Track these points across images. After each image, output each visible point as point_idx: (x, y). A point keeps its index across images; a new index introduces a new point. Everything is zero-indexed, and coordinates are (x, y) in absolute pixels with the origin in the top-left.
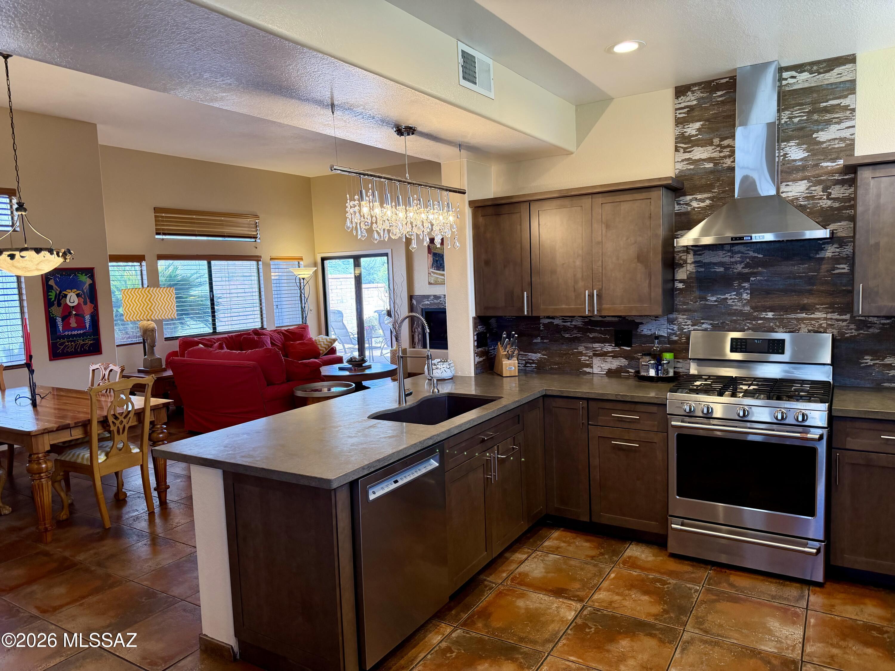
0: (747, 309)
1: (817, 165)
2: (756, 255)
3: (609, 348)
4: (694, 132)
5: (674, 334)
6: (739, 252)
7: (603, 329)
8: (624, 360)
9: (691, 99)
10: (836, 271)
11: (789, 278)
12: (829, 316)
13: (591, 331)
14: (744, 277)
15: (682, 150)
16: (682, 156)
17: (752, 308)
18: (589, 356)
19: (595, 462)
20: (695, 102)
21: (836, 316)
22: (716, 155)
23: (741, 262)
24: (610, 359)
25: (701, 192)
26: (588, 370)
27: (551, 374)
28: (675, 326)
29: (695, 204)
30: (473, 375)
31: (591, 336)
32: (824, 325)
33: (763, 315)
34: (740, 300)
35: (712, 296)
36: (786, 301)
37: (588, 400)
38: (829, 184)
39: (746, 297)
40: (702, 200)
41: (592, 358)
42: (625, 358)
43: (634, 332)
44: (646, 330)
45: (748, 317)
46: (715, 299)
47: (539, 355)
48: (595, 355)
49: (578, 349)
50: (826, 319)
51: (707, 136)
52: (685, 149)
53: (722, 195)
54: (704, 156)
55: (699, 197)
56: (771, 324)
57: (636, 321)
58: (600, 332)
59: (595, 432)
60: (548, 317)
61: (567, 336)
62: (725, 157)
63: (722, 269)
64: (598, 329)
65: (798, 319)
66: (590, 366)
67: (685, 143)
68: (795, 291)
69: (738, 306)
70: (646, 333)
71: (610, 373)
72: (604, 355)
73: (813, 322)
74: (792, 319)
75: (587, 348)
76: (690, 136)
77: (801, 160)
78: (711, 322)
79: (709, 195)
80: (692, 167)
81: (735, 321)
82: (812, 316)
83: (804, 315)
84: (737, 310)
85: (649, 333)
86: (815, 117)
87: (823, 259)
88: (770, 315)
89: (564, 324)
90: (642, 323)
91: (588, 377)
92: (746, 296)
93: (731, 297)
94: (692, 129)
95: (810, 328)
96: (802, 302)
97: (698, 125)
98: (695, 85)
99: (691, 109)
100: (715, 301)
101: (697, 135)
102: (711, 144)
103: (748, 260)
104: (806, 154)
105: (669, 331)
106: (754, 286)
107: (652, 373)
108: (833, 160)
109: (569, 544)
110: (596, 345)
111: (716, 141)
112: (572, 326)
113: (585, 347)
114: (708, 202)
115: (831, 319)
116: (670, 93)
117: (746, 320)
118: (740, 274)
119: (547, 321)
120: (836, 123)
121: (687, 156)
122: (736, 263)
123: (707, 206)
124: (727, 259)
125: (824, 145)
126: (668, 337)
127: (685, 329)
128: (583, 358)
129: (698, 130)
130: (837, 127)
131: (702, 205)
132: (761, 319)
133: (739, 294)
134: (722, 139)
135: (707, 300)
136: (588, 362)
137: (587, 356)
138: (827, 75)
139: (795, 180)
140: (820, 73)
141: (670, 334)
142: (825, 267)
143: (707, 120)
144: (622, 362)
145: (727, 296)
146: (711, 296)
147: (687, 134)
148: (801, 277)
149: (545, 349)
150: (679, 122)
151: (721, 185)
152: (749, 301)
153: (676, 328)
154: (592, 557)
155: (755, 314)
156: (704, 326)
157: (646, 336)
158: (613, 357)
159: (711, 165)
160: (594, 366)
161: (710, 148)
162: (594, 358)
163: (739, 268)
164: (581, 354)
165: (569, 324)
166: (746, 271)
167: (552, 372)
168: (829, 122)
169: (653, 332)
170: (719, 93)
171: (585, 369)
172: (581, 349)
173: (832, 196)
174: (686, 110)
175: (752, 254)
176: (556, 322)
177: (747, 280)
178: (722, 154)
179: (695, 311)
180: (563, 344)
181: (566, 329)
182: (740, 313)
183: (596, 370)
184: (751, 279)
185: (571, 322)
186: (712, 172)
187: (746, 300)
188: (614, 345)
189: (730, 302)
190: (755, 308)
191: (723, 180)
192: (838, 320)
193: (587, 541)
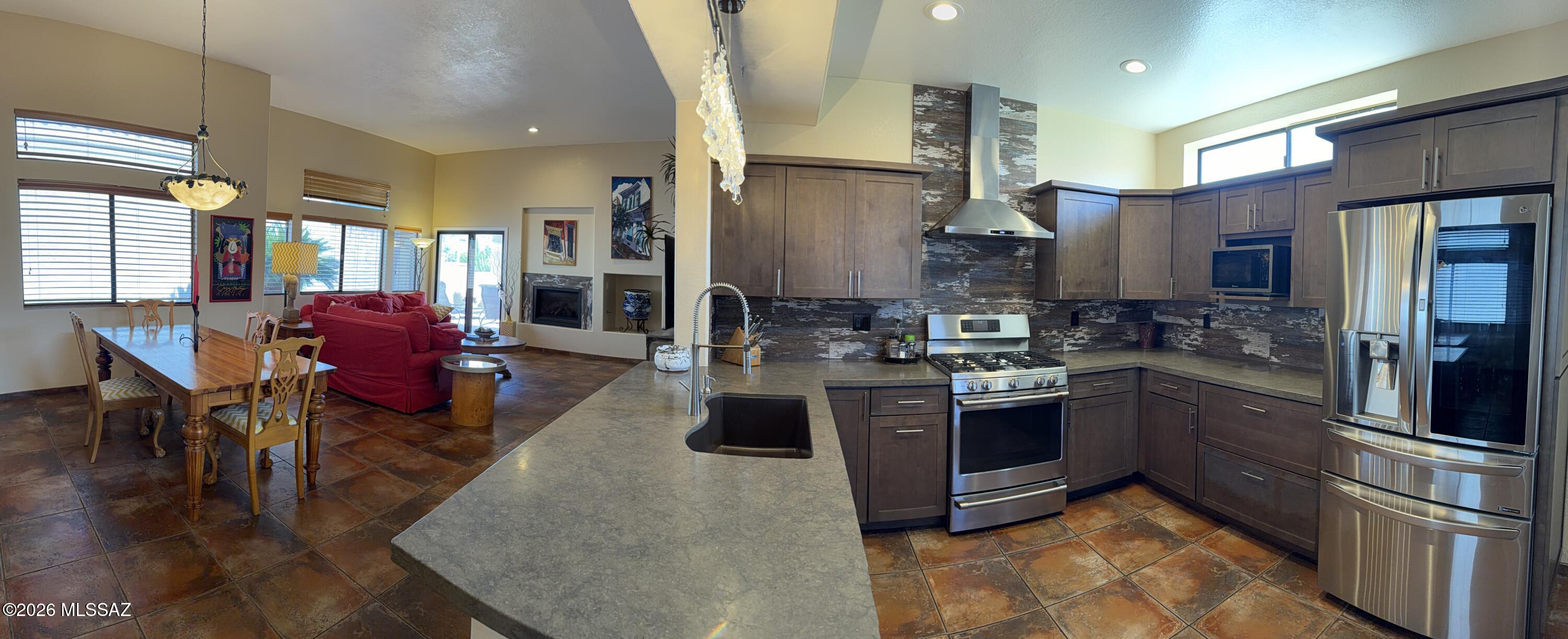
2: (974, 250)
3: (846, 332)
4: (929, 132)
5: (909, 317)
7: (841, 313)
8: (862, 344)
9: (927, 100)
10: (1026, 267)
13: (829, 315)
14: (965, 268)
15: (919, 146)
16: (918, 151)
17: (971, 294)
18: (825, 341)
20: (931, 104)
21: (1024, 301)
22: (946, 157)
23: (963, 255)
24: (847, 343)
25: (933, 189)
26: (824, 355)
28: (910, 310)
29: (929, 199)
31: (829, 320)
33: (978, 300)
34: (963, 287)
36: (996, 289)
37: (871, 388)
39: (966, 285)
40: (935, 196)
41: (828, 343)
42: (863, 342)
43: (872, 316)
44: (884, 314)
45: (967, 301)
46: (942, 285)
48: (832, 340)
49: (813, 334)
50: (1019, 303)
51: (939, 138)
52: (922, 145)
53: (950, 195)
54: (937, 156)
55: (932, 192)
56: (984, 308)
57: (875, 305)
58: (838, 316)
59: (877, 423)
61: (802, 320)
62: (953, 161)
63: (949, 260)
64: (836, 313)
65: (1002, 304)
66: (826, 351)
67: (922, 140)
69: (961, 293)
70: (883, 317)
71: (848, 358)
72: (841, 339)
73: (1012, 306)
74: (998, 303)
75: (824, 333)
76: (926, 135)
78: (940, 306)
79: (941, 193)
80: (927, 164)
81: (958, 306)
83: (1005, 301)
84: (959, 296)
85: (886, 317)
86: (1014, 144)
87: (1018, 257)
88: (983, 300)
89: (799, 307)
90: (880, 307)
91: (823, 362)
93: (955, 284)
94: (928, 128)
95: (1010, 311)
96: (1004, 290)
97: (932, 126)
98: (930, 88)
99: (927, 109)
100: (944, 288)
101: (931, 135)
102: (943, 146)
103: (968, 254)
104: (1008, 173)
105: (905, 314)
106: (972, 276)
107: (902, 355)
110: (834, 329)
111: (947, 144)
112: (809, 310)
113: (822, 332)
114: (939, 199)
115: (1022, 303)
116: (908, 90)
117: (966, 304)
118: (962, 265)
119: (779, 304)
120: (1025, 153)
121: (923, 152)
122: (960, 255)
123: (939, 202)
124: (953, 252)
125: (1018, 169)
126: (904, 321)
127: (918, 313)
128: (819, 343)
129: (933, 130)
130: (1026, 156)
131: (935, 200)
132: (977, 304)
133: (961, 282)
134: (951, 144)
135: (937, 287)
136: (824, 347)
137: (823, 341)
140: (1017, 111)
141: (905, 318)
142: (1019, 263)
143: (940, 124)
144: (860, 346)
145: (953, 283)
146: (940, 283)
147: (923, 132)
148: (1004, 271)
149: (775, 334)
150: (916, 119)
151: (950, 185)
152: (968, 289)
155: (973, 299)
156: (934, 310)
157: (883, 320)
158: (851, 341)
159: (942, 166)
160: (831, 351)
161: (941, 150)
162: (831, 343)
163: (962, 260)
164: (817, 338)
165: (804, 307)
166: (967, 262)
167: (783, 359)
168: (1022, 151)
169: (890, 315)
170: (950, 102)
171: (821, 354)
172: (817, 333)
173: (1023, 210)
174: (923, 109)
175: (971, 249)
176: (790, 305)
177: (967, 271)
178: (951, 158)
180: (797, 329)
181: (802, 313)
182: (962, 298)
183: (832, 355)
184: (971, 270)
185: (808, 305)
186: (943, 172)
187: (966, 287)
188: (852, 329)
189: (955, 289)
190: (974, 295)
191: (951, 181)
192: (1026, 304)
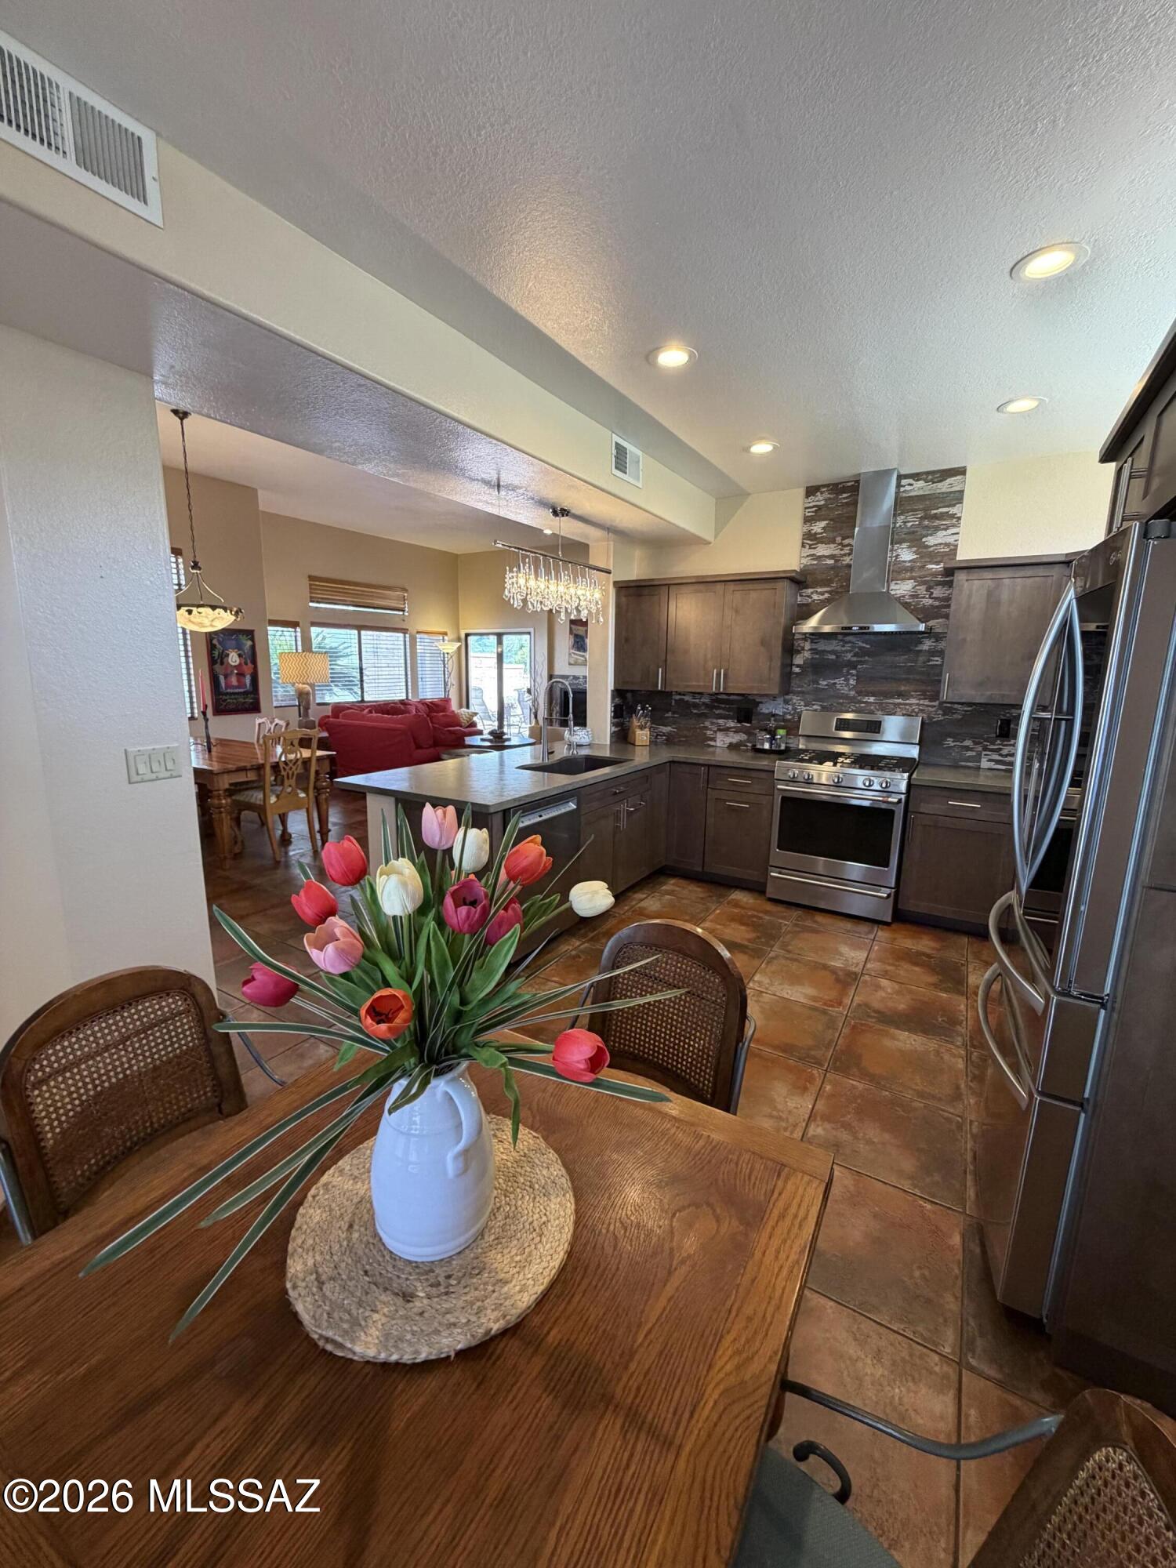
0: (852, 693)
1: (923, 567)
2: (864, 645)
3: (731, 724)
4: (819, 531)
5: (788, 713)
6: (850, 642)
7: (727, 706)
8: (744, 735)
9: (819, 499)
10: (929, 663)
11: (891, 667)
12: (921, 702)
13: (718, 708)
14: (852, 665)
15: (807, 546)
16: (807, 551)
17: (857, 692)
18: (714, 731)
19: (711, 821)
20: (823, 503)
21: (927, 702)
22: (837, 552)
23: (850, 651)
24: (731, 734)
25: (821, 586)
26: (712, 743)
27: (679, 745)
29: (815, 597)
30: (608, 743)
31: (717, 713)
32: (916, 710)
33: (866, 699)
34: (847, 685)
35: (824, 680)
36: (886, 687)
37: (709, 766)
38: (932, 584)
40: (822, 594)
41: (716, 732)
42: (745, 733)
43: (754, 710)
44: (765, 708)
45: (852, 700)
46: (825, 683)
47: (669, 728)
48: (719, 730)
49: (704, 724)
50: (918, 704)
51: (831, 535)
52: (810, 545)
53: (839, 590)
54: (827, 553)
55: (819, 590)
56: (869, 708)
57: (757, 700)
58: (724, 709)
59: (713, 794)
60: (680, 694)
61: (695, 711)
62: (845, 555)
63: (833, 657)
64: (723, 706)
65: (895, 704)
66: (714, 739)
67: (811, 540)
68: (895, 679)
69: (845, 690)
70: (764, 711)
71: (732, 747)
72: (727, 729)
73: (907, 707)
74: (889, 703)
75: (712, 723)
76: (816, 534)
77: (910, 561)
78: (821, 704)
79: (828, 589)
80: (815, 562)
81: (842, 704)
82: (907, 702)
83: (900, 701)
84: (843, 693)
85: (767, 711)
86: (926, 522)
87: (921, 651)
88: (872, 699)
89: (693, 700)
90: (761, 703)
91: (711, 749)
92: (852, 682)
93: (840, 681)
94: (818, 527)
95: (905, 712)
96: (899, 689)
97: (823, 524)
98: (824, 486)
99: (819, 508)
100: (826, 685)
101: (822, 533)
102: (834, 542)
103: (858, 650)
104: (915, 557)
105: (784, 710)
106: (860, 673)
107: (767, 746)
108: (937, 563)
109: (683, 888)
110: (720, 721)
111: (839, 539)
112: (701, 703)
114: (825, 595)
115: (923, 704)
116: (802, 491)
117: (849, 703)
118: (849, 662)
119: (678, 697)
120: (943, 529)
121: (812, 552)
122: (847, 651)
123: (824, 599)
124: (838, 648)
125: (931, 549)
126: (783, 716)
127: (798, 709)
128: (708, 732)
129: (824, 528)
130: (944, 533)
131: (821, 597)
132: (864, 703)
133: (847, 680)
134: (843, 539)
135: (819, 684)
136: (712, 736)
137: (711, 730)
138: (940, 485)
139: (903, 579)
140: (933, 483)
141: (785, 713)
142: (921, 659)
143: (830, 520)
144: (743, 737)
145: (836, 681)
147: (813, 532)
148: (900, 667)
149: (675, 723)
150: (807, 520)
151: (839, 580)
152: (854, 687)
153: (790, 707)
154: (702, 898)
155: (859, 699)
156: (815, 707)
157: (763, 714)
158: (735, 732)
159: (832, 562)
160: (718, 740)
161: (832, 546)
162: (718, 732)
163: (849, 656)
164: (706, 728)
165: (697, 701)
166: (855, 659)
167: (680, 743)
168: (937, 529)
169: (770, 710)
170: (845, 495)
171: (709, 742)
172: (707, 724)
173: (934, 595)
174: (814, 509)
175: (861, 644)
176: (686, 698)
177: (855, 668)
178: (842, 552)
179: (808, 693)
180: (691, 719)
181: (696, 706)
182: (846, 697)
183: (719, 743)
184: (858, 666)
185: (700, 698)
186: (832, 568)
187: (852, 685)
188: (736, 721)
189: (838, 687)
190: (859, 693)
191: (840, 576)
192: (928, 706)
193: (699, 887)
